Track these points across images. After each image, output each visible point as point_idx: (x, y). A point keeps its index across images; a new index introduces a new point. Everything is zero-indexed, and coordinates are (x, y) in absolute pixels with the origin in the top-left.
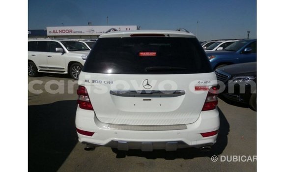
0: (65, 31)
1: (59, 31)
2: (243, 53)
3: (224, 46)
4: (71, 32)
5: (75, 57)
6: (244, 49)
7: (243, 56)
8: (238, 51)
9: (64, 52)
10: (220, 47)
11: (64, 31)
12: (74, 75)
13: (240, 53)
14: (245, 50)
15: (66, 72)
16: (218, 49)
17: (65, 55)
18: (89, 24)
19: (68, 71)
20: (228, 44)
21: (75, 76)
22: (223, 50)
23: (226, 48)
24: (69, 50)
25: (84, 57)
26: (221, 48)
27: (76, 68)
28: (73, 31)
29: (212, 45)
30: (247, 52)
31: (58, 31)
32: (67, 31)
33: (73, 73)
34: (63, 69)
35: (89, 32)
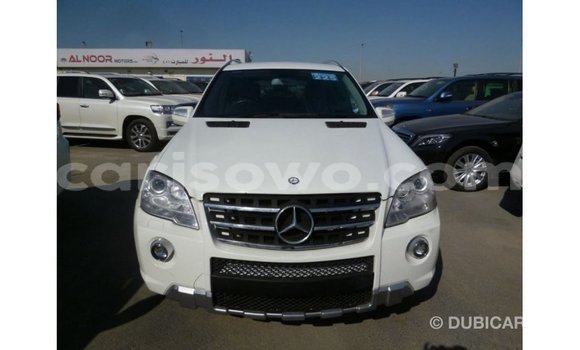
0: (97, 59)
1: (84, 57)
2: (438, 101)
3: (407, 89)
4: (110, 60)
5: (137, 107)
6: (440, 94)
7: (439, 106)
8: (431, 98)
9: (114, 98)
10: (402, 90)
11: (93, 59)
12: (134, 142)
13: (433, 101)
14: (442, 96)
15: (120, 137)
16: (399, 95)
17: (115, 103)
18: (147, 45)
19: (124, 134)
20: (416, 85)
21: (138, 143)
22: (407, 96)
23: (412, 94)
24: (124, 95)
25: (156, 108)
26: (404, 93)
27: (139, 127)
28: (114, 58)
29: (388, 89)
30: (445, 100)
31: (80, 58)
32: (101, 59)
33: (132, 137)
34: (114, 130)
35: (148, 61)
